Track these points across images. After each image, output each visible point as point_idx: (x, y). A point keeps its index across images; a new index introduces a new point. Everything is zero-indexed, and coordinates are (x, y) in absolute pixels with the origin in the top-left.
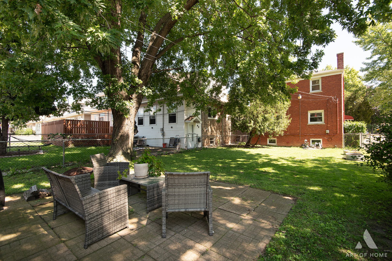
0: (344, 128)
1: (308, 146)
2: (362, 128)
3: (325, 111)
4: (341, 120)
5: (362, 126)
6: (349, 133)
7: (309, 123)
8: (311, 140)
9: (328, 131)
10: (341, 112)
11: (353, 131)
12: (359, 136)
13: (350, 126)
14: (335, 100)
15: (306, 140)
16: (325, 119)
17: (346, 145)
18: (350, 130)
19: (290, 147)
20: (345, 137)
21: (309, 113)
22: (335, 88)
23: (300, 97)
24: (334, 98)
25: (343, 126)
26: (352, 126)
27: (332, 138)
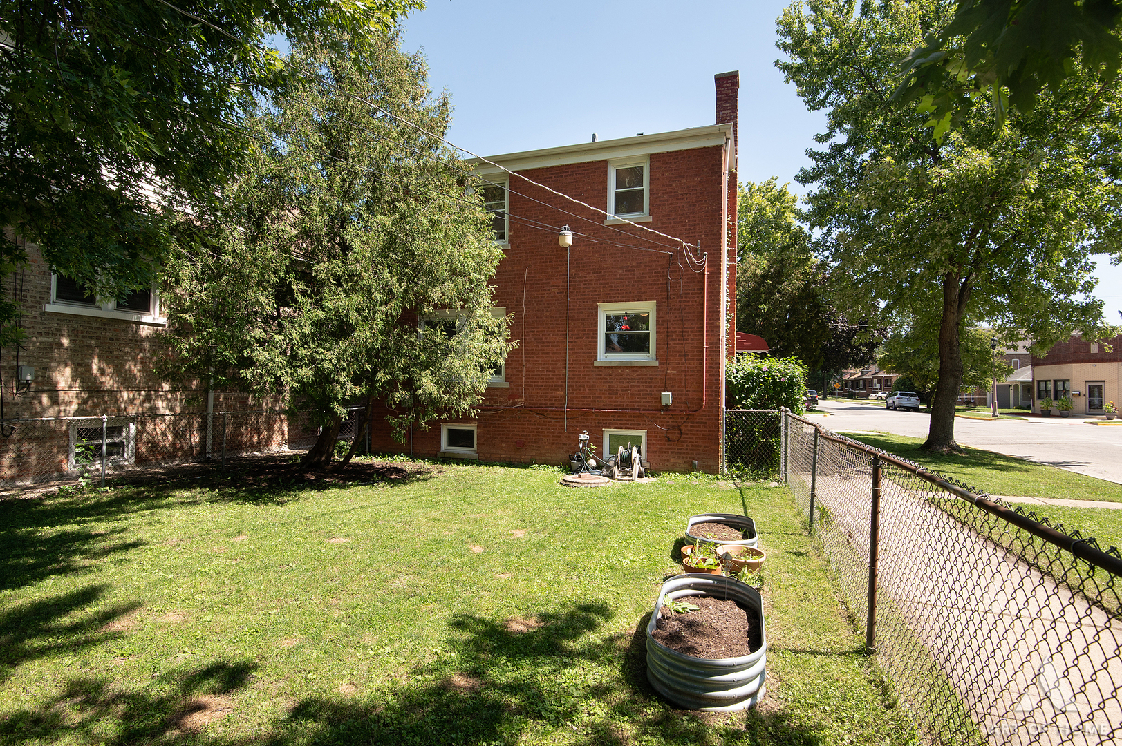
0: (729, 383)
1: (592, 463)
2: (791, 384)
3: (659, 307)
4: (715, 351)
5: (792, 378)
6: (744, 406)
7: (603, 357)
8: (608, 433)
9: (667, 397)
10: (715, 313)
11: (760, 397)
12: (778, 419)
13: (748, 377)
14: (698, 259)
15: (584, 437)
16: (658, 344)
17: (732, 461)
18: (749, 392)
19: (525, 465)
20: (730, 425)
21: (605, 310)
22: (697, 208)
23: (568, 239)
24: (694, 251)
25: (723, 378)
26: (758, 375)
27: (683, 428)
